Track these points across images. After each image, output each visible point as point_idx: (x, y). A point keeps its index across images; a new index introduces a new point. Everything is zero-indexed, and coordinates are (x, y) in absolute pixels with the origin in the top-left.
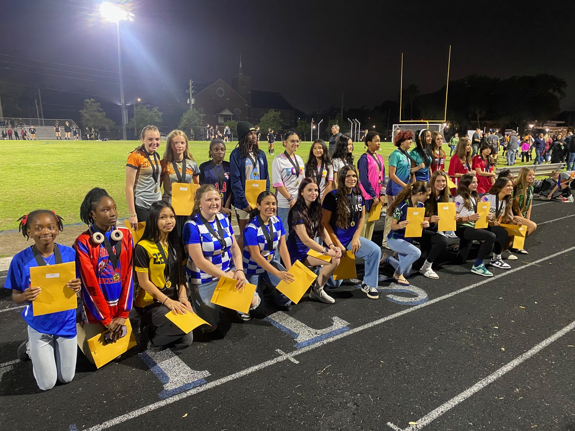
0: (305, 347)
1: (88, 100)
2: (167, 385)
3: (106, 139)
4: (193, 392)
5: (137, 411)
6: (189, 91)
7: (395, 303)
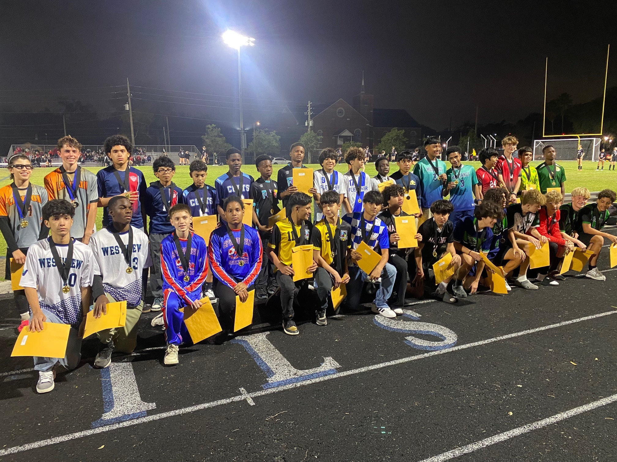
0: (273, 389)
1: (209, 126)
2: (108, 414)
3: (221, 164)
4: (126, 424)
5: (61, 437)
6: (307, 113)
7: (410, 346)
